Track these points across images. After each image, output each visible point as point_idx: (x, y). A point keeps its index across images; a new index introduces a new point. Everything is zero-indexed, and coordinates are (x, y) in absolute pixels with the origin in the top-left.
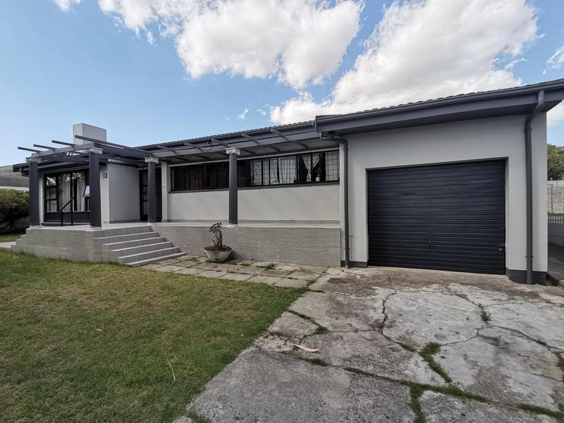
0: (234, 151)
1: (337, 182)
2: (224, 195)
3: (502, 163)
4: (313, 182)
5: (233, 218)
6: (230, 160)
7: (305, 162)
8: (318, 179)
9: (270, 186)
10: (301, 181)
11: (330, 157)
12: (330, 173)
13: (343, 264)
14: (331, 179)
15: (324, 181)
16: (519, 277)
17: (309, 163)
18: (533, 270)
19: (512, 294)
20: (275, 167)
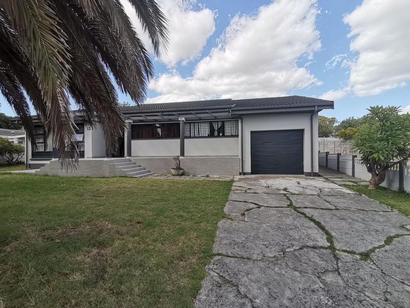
0: (183, 119)
1: (237, 136)
2: (178, 141)
3: (302, 131)
4: (218, 136)
5: (182, 154)
6: (181, 122)
7: (214, 126)
8: (221, 134)
9: (195, 137)
10: (211, 135)
11: (227, 123)
12: (227, 131)
13: (240, 174)
14: (227, 135)
15: (224, 136)
16: (309, 174)
17: (217, 126)
18: (314, 172)
19: (307, 179)
20: (197, 127)
